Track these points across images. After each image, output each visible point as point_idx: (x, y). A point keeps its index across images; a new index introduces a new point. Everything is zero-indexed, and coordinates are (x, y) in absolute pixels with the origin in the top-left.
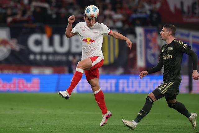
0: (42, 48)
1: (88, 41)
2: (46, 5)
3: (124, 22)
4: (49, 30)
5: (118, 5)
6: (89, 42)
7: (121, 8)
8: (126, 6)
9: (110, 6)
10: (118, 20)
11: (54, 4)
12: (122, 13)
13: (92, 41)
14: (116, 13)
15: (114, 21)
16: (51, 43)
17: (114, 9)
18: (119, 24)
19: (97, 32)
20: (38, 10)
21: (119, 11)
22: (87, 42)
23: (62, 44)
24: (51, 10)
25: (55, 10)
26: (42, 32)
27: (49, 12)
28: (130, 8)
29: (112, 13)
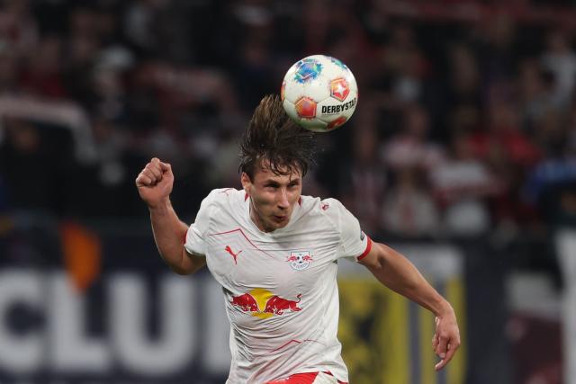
0: (48, 347)
1: (262, 307)
2: (68, 114)
3: (494, 205)
4: (83, 249)
5: (465, 115)
6: (269, 310)
7: (480, 131)
8: (503, 115)
9: (418, 120)
10: (464, 193)
11: (111, 108)
12: (483, 159)
13: (278, 304)
14: (453, 155)
15: (443, 204)
16: (97, 322)
17: (441, 135)
18: (469, 218)
19: (306, 258)
20: (26, 139)
21: (465, 144)
22: (254, 308)
23: (154, 326)
24: (99, 140)
25: (119, 140)
26: (49, 258)
27: (87, 150)
28: (529, 129)
29: (431, 156)
